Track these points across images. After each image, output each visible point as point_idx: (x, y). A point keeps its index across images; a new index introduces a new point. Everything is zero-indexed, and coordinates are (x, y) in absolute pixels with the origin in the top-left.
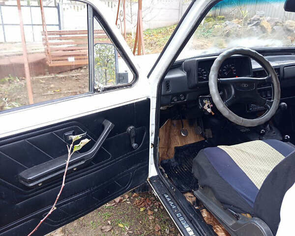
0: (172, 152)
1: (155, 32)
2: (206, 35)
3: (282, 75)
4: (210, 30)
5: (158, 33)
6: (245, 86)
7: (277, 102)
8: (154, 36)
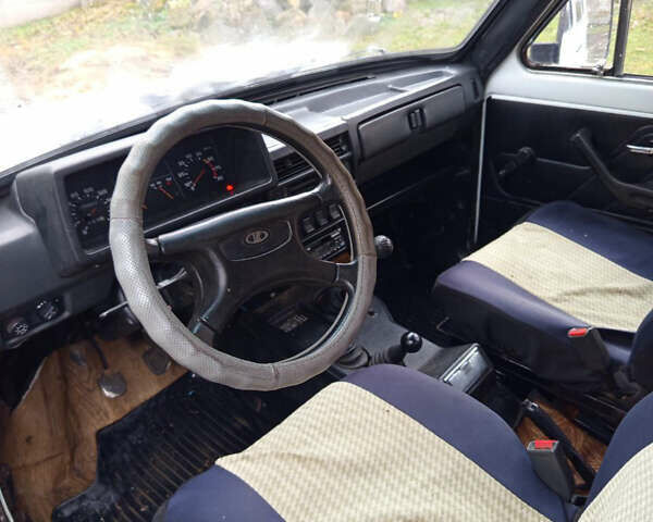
0: (90, 452)
1: (21, 33)
2: (153, 26)
3: (357, 151)
4: (160, 14)
5: (28, 37)
6: (258, 240)
7: (370, 265)
8: (19, 44)
